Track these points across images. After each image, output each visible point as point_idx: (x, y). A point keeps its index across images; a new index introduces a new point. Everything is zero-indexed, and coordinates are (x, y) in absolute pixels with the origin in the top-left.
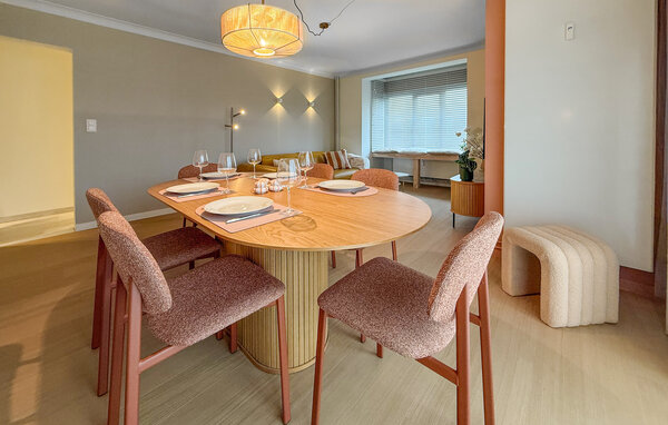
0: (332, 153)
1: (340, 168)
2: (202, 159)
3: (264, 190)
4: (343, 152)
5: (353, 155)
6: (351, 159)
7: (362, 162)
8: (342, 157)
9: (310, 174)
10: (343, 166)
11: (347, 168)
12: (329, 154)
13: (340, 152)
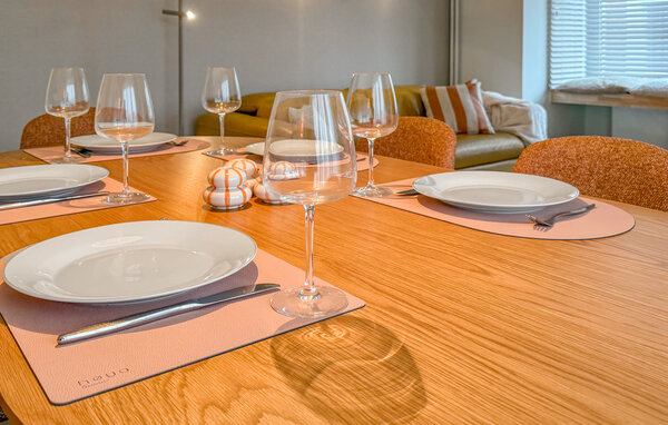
0: (442, 91)
1: (463, 132)
2: (70, 91)
3: (237, 197)
4: (471, 88)
5: (498, 96)
6: (493, 107)
7: (524, 115)
8: (467, 100)
9: (384, 148)
10: (472, 125)
11: (483, 132)
12: (432, 93)
13: (461, 89)
